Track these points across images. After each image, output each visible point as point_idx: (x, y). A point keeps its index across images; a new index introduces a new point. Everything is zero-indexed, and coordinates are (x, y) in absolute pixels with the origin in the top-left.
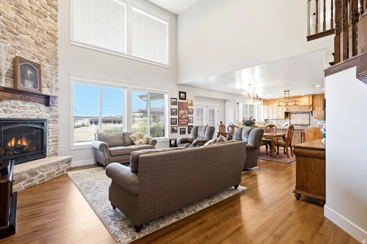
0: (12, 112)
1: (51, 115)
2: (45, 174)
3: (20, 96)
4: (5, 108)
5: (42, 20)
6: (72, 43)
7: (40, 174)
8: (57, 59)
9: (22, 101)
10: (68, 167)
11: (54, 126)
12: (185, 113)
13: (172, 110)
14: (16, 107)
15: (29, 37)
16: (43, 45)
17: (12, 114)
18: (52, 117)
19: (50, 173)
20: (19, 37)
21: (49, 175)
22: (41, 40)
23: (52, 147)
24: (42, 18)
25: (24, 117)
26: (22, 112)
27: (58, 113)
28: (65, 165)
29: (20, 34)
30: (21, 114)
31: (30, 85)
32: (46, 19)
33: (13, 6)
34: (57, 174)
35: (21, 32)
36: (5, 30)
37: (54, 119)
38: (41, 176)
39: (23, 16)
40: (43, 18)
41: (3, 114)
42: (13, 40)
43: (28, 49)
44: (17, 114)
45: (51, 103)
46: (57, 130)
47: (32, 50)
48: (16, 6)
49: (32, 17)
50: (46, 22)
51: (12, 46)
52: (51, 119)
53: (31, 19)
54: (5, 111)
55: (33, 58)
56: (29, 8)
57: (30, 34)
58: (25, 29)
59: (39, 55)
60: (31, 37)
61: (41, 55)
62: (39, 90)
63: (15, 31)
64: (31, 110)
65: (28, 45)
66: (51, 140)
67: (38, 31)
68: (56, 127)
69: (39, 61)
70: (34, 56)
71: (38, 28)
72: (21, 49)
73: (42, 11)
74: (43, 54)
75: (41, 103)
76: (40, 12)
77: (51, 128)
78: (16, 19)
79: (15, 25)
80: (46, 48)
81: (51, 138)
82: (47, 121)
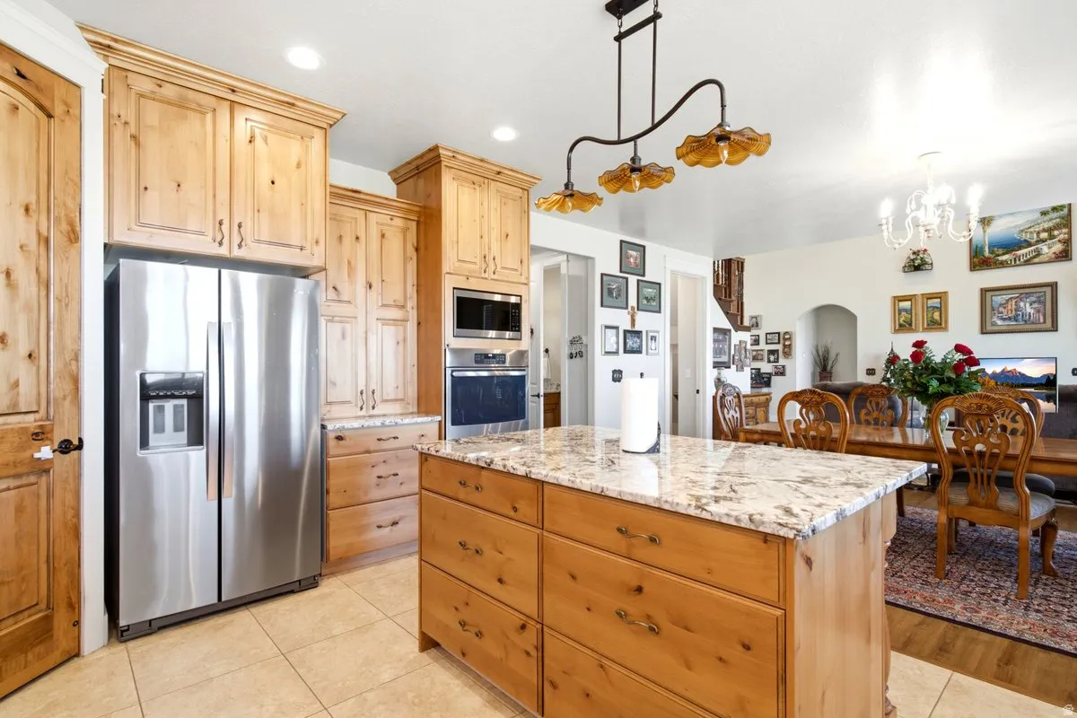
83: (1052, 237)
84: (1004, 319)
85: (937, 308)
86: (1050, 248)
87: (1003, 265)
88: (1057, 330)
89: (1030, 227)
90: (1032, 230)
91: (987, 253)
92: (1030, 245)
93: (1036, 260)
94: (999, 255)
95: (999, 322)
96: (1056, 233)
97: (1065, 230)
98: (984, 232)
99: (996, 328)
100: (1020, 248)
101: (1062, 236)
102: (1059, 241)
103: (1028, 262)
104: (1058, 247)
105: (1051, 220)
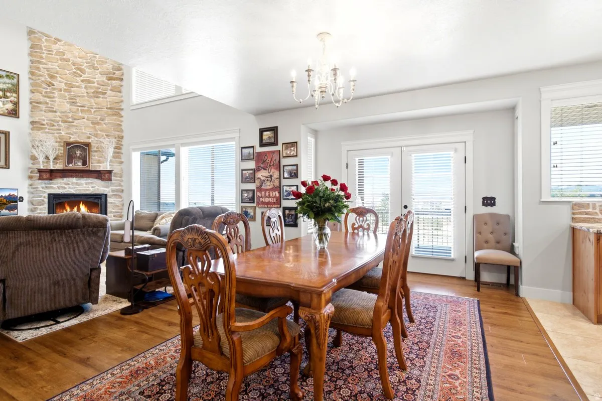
0: (65, 188)
1: (112, 189)
3: (71, 174)
4: (59, 185)
5: (101, 99)
6: (132, 108)
8: (122, 131)
9: (76, 177)
11: (114, 200)
12: (271, 176)
13: (244, 172)
14: (69, 184)
15: (85, 120)
16: (102, 122)
17: (65, 190)
18: (113, 191)
20: (74, 124)
22: (99, 117)
24: (100, 97)
25: (78, 192)
26: (75, 188)
27: (123, 188)
29: (76, 121)
30: (75, 189)
31: (79, 164)
32: (105, 96)
33: (68, 100)
35: (75, 119)
36: (60, 123)
37: (115, 193)
39: (79, 105)
40: (101, 96)
41: (57, 190)
42: (68, 128)
43: (84, 131)
44: (70, 190)
45: (103, 177)
46: (120, 205)
47: (88, 131)
48: (70, 99)
49: (89, 101)
50: (106, 98)
51: (67, 133)
52: (111, 194)
53: (87, 103)
54: (59, 188)
55: (89, 138)
56: (85, 94)
57: (86, 117)
58: (80, 114)
59: (96, 133)
60: (88, 120)
61: (99, 132)
62: (87, 167)
63: (70, 120)
64: (85, 185)
65: (83, 128)
66: (112, 215)
67: (94, 111)
68: (119, 201)
69: (97, 139)
70: (90, 135)
71: (95, 108)
72: (76, 133)
73: (100, 90)
74: (101, 131)
75: (97, 178)
76: (98, 92)
77: (111, 203)
78: (70, 110)
79: (70, 115)
80: (105, 124)
81: (111, 212)
82: (106, 195)
83: (5, 97)
86: (4, 104)
88: (9, 168)
96: (8, 94)
97: (15, 95)
101: (12, 99)
102: (11, 101)
104: (10, 106)
105: (5, 83)
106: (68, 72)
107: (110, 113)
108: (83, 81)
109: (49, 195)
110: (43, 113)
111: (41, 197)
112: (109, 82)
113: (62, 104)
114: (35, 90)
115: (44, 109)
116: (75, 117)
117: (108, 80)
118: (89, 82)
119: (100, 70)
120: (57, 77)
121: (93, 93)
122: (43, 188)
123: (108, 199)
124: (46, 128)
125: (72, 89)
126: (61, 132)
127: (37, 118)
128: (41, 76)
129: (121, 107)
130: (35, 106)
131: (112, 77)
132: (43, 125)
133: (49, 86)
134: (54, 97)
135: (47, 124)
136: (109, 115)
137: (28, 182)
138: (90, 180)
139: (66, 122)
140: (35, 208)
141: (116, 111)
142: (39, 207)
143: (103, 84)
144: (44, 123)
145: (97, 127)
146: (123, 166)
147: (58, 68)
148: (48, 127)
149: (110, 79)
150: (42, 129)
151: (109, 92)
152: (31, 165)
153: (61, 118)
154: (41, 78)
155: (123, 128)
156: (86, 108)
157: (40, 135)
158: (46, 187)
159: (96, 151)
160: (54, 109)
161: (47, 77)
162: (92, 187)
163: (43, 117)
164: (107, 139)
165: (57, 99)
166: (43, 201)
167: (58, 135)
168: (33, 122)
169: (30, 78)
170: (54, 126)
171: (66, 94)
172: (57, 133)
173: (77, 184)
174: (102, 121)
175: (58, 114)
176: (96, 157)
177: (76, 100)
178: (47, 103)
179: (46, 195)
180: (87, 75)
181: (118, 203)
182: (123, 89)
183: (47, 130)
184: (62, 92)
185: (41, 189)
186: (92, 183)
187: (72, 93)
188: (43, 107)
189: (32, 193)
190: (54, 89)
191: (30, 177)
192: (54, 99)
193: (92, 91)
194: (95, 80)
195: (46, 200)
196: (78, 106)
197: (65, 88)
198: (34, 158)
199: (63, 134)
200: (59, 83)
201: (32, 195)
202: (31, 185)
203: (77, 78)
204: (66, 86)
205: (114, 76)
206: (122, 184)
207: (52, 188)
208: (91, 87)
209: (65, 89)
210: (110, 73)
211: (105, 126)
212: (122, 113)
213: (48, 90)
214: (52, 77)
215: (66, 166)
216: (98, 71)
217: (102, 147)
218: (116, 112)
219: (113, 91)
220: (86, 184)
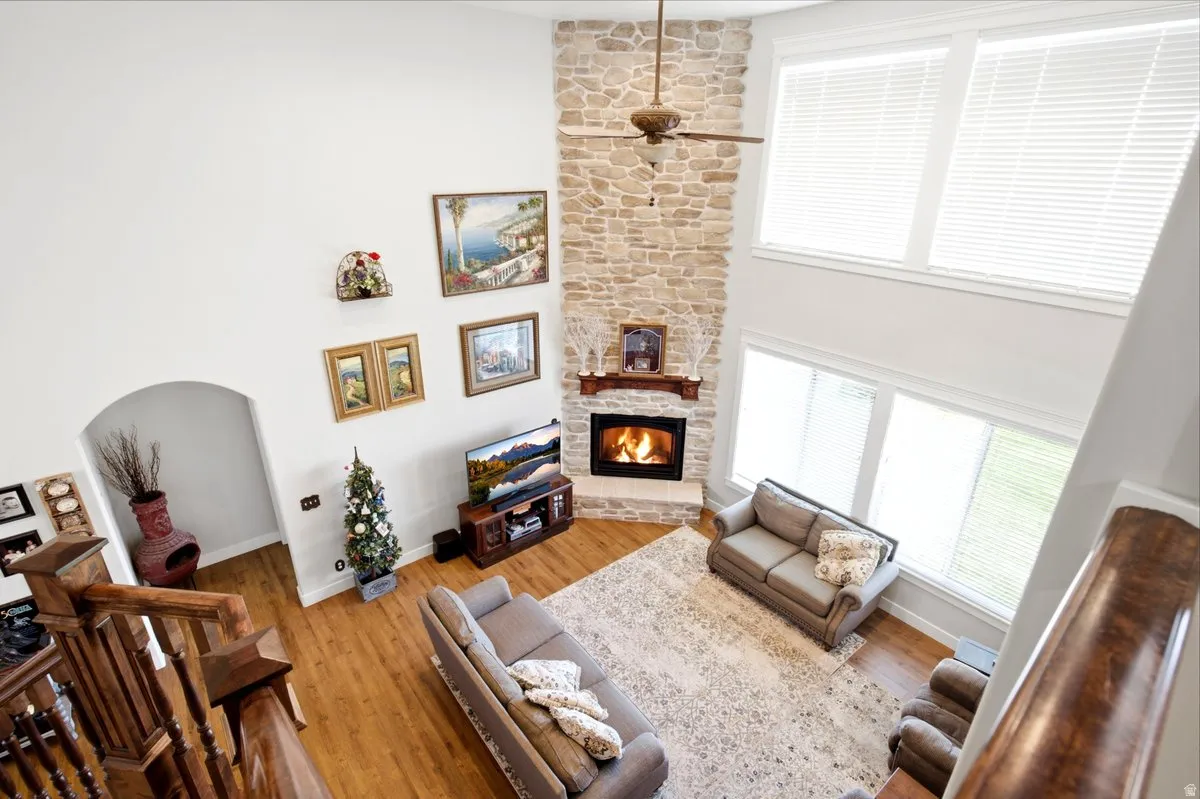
0: (617, 405)
1: (695, 411)
2: (637, 512)
3: (629, 383)
4: (608, 400)
5: (688, 228)
6: (754, 252)
7: (629, 509)
8: (723, 297)
9: (637, 388)
10: (691, 517)
11: (699, 432)
14: (624, 399)
15: (655, 276)
16: (688, 279)
17: (618, 409)
18: (697, 415)
19: (648, 514)
20: (636, 284)
21: (644, 515)
22: (683, 269)
23: (694, 468)
24: (687, 223)
25: (638, 413)
26: (633, 406)
27: (715, 409)
28: (686, 512)
29: (640, 279)
30: (633, 408)
31: (645, 366)
32: (697, 220)
33: (627, 235)
34: (663, 520)
35: (638, 275)
36: (612, 284)
37: (701, 418)
38: (628, 512)
39: (646, 243)
40: (690, 221)
41: (606, 408)
42: (626, 293)
43: (652, 299)
44: (626, 409)
45: (685, 392)
46: (707, 440)
47: (660, 299)
48: (631, 231)
49: (665, 234)
50: (698, 225)
51: (624, 305)
52: (694, 419)
53: (661, 240)
54: (608, 404)
55: (662, 312)
56: (659, 219)
57: (658, 270)
58: (648, 264)
59: (674, 302)
60: (661, 275)
61: (680, 301)
62: (659, 373)
63: (629, 276)
64: (650, 402)
65: (651, 292)
66: (692, 455)
67: (675, 257)
68: (704, 433)
69: (675, 314)
70: (662, 307)
71: (677, 249)
72: (639, 304)
73: (688, 207)
74: (684, 298)
75: (672, 392)
76: (684, 213)
77: (693, 435)
78: (630, 255)
79: (630, 266)
80: (693, 283)
81: (691, 451)
82: (684, 420)
83: (531, 246)
84: (490, 371)
85: (403, 363)
86: (529, 262)
87: (483, 287)
88: (539, 377)
89: (509, 228)
90: (510, 232)
91: (463, 268)
92: (510, 256)
93: (517, 280)
94: (477, 271)
95: (486, 376)
96: (534, 240)
97: (542, 238)
98: (457, 227)
99: (482, 385)
100: (501, 260)
101: (539, 246)
102: (537, 253)
103: (509, 285)
104: (536, 262)
105: (529, 218)
106: (627, 170)
107: (705, 259)
108: (655, 189)
109: (593, 416)
110: (583, 264)
111: (581, 418)
112: (708, 185)
113: (615, 243)
114: (569, 216)
115: (586, 256)
116: (640, 271)
117: (706, 181)
118: (668, 189)
119: (692, 158)
120: (608, 184)
121: (674, 215)
122: (584, 403)
123: (687, 427)
124: (588, 296)
125: (635, 209)
126: (613, 301)
127: (574, 276)
128: (581, 185)
129: (726, 244)
130: (570, 251)
131: (716, 173)
132: (585, 289)
133: (594, 207)
134: (602, 230)
135: (591, 286)
136: (703, 263)
137: (562, 393)
138: (659, 394)
139: (621, 280)
140: (573, 436)
141: (715, 254)
142: (579, 435)
143: (695, 192)
144: (586, 284)
145: (677, 288)
146: (718, 368)
147: (609, 163)
148: (592, 293)
149: (711, 178)
150: (582, 296)
151: (706, 210)
152: (566, 364)
153: (613, 273)
154: (579, 189)
155: (728, 289)
156: (658, 251)
157: (578, 309)
158: (590, 403)
159: (673, 340)
160: (602, 256)
161: (590, 187)
162: (662, 406)
163: (586, 273)
164: (694, 314)
165: (606, 234)
166: (585, 425)
167: (608, 308)
168: (568, 284)
169: (560, 193)
170: (601, 289)
171: (625, 220)
172: (608, 305)
173: (638, 399)
174: (689, 275)
175: (609, 265)
176: (672, 351)
177: (641, 232)
178: (590, 244)
179: (589, 416)
180: (664, 173)
181: (703, 436)
182: (736, 201)
183: (590, 300)
184: (617, 218)
185: (581, 406)
186: (662, 398)
187: (635, 219)
188: (583, 251)
189: (569, 411)
190: (602, 212)
191: (566, 386)
192: (602, 235)
193: (674, 209)
194: (679, 184)
195: (589, 424)
196: (644, 247)
197: (623, 207)
198: (570, 352)
199: (616, 306)
200: (612, 200)
201: (569, 415)
202: (566, 398)
203: (645, 184)
204: (624, 204)
205: (720, 170)
206: (715, 402)
207: (598, 404)
208: (671, 202)
209: (622, 211)
210: (713, 163)
211: (691, 286)
212: (728, 256)
213: (592, 216)
214: (600, 185)
215: (624, 372)
216: (686, 162)
217: (684, 332)
218: (717, 256)
219: (715, 208)
220: (652, 400)
